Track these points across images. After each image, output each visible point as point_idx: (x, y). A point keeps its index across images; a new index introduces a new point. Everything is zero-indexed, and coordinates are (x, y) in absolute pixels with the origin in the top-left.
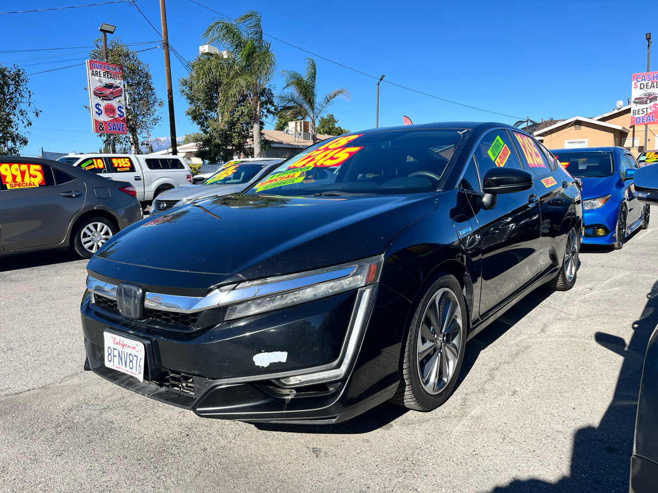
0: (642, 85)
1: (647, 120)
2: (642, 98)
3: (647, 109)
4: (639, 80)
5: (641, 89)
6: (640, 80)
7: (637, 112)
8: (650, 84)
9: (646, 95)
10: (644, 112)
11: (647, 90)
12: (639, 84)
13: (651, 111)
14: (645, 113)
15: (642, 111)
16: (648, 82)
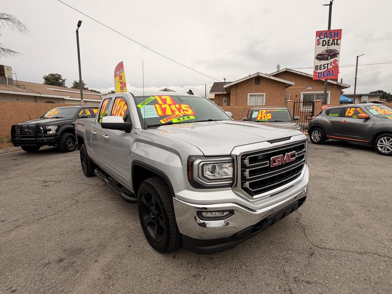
0: (324, 42)
1: (328, 75)
2: (323, 54)
3: (328, 64)
4: (321, 37)
5: (323, 45)
6: (323, 37)
7: (319, 68)
8: (331, 42)
9: (328, 52)
10: (325, 67)
11: (328, 47)
12: (321, 41)
13: (332, 67)
14: (326, 69)
15: (324, 66)
16: (329, 39)
